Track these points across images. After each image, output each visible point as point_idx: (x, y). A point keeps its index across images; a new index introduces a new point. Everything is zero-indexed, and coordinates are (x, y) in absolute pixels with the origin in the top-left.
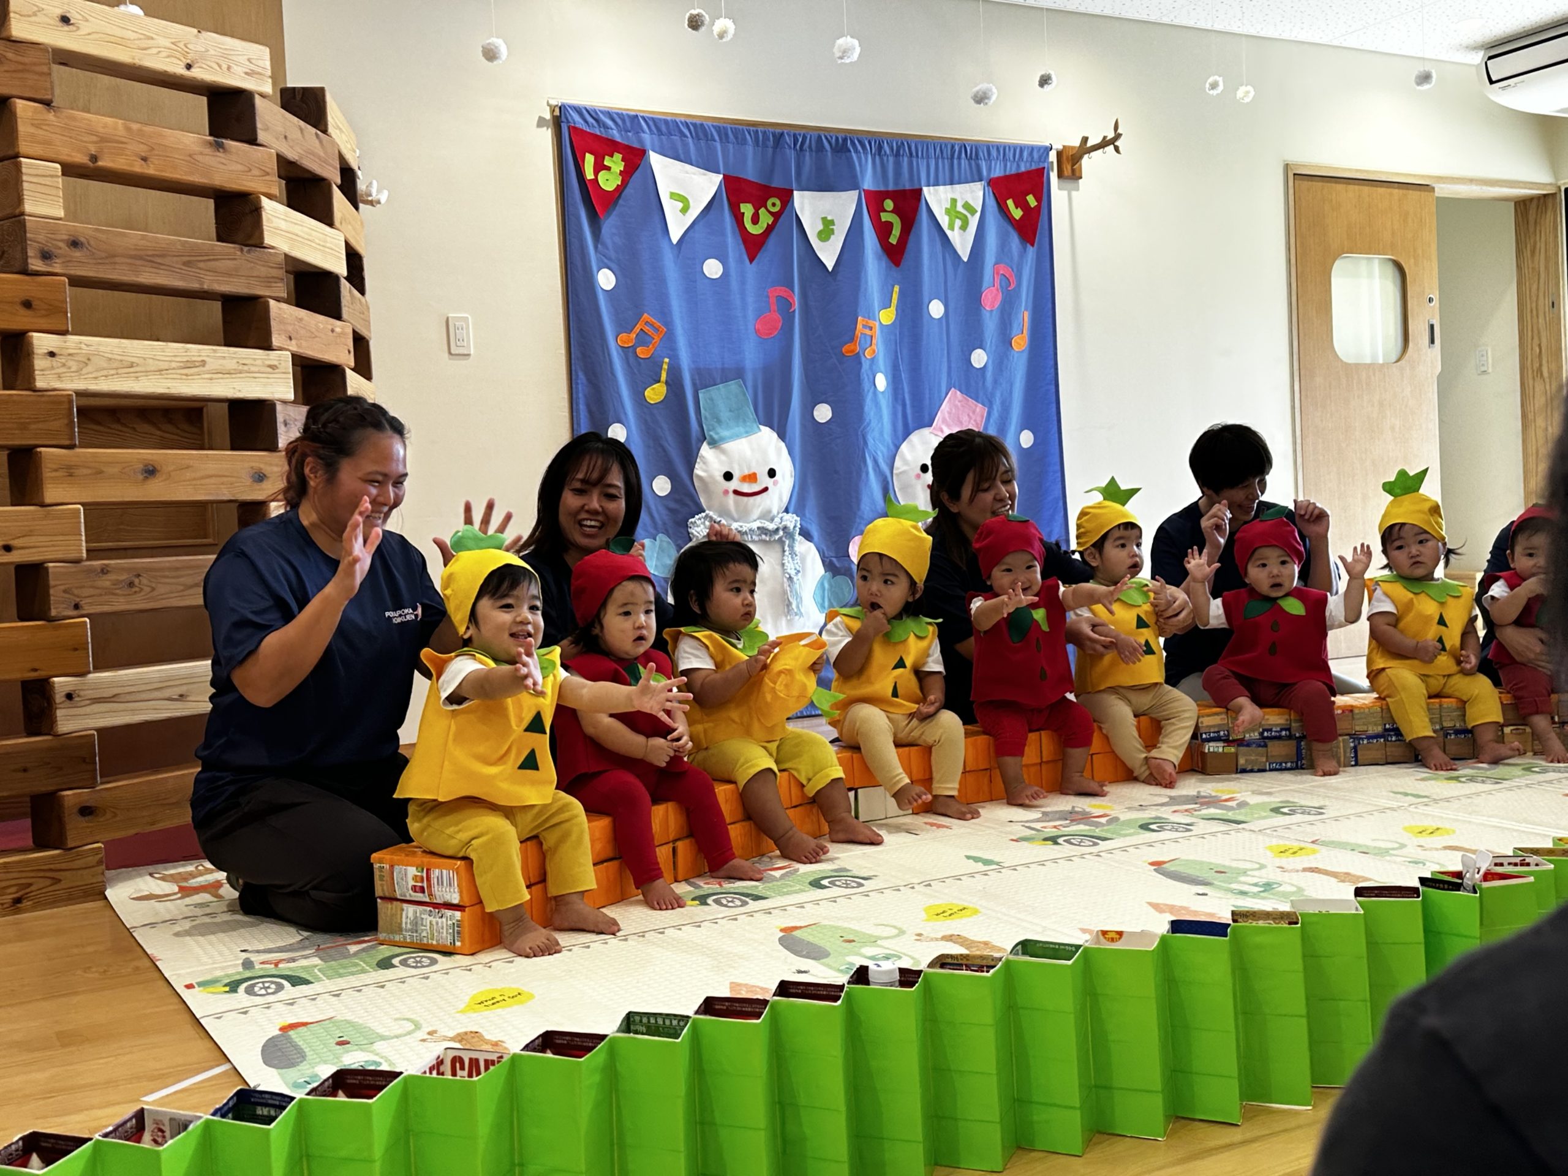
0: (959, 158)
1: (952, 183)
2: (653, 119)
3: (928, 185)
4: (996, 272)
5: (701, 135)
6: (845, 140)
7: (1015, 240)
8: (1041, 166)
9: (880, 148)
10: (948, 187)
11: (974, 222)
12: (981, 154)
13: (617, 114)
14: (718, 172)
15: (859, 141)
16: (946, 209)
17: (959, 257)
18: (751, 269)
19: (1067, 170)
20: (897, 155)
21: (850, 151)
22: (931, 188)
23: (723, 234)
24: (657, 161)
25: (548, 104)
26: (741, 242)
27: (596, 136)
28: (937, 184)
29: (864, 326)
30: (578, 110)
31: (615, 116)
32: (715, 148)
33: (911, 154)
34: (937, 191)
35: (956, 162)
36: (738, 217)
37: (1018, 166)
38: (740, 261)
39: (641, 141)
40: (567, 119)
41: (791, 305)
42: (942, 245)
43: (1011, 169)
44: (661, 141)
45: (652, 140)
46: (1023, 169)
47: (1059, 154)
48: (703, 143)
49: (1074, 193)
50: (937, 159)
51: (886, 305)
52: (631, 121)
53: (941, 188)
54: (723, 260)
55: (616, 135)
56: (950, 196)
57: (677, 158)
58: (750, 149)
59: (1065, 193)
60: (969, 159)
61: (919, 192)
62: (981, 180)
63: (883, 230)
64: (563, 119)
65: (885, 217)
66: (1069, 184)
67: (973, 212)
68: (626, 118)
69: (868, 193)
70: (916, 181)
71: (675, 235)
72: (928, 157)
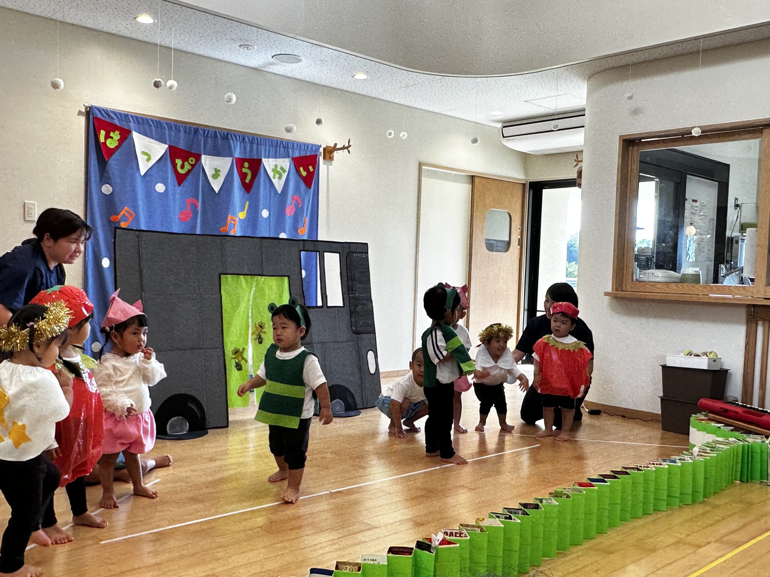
0: (280, 146)
1: (276, 158)
2: (136, 117)
3: (265, 158)
4: (293, 199)
5: (159, 126)
6: (227, 134)
7: (303, 186)
8: (316, 154)
9: (244, 139)
10: (274, 159)
11: (285, 176)
12: (290, 147)
13: (119, 113)
14: (165, 143)
15: (235, 136)
16: (273, 169)
17: (277, 191)
18: (178, 189)
19: (327, 156)
20: (252, 143)
21: (229, 139)
22: (266, 159)
23: (166, 172)
24: (136, 136)
25: (84, 105)
26: (175, 177)
27: (106, 122)
28: (269, 157)
29: (231, 219)
30: (98, 109)
31: (117, 114)
32: (165, 133)
33: (258, 144)
34: (268, 160)
35: (278, 148)
36: (174, 165)
37: (306, 153)
38: (175, 186)
39: (129, 126)
40: (93, 113)
41: (196, 207)
42: (270, 185)
43: (303, 154)
44: (139, 127)
45: (135, 127)
46: (308, 154)
47: (324, 149)
48: (159, 130)
49: (330, 167)
50: (269, 146)
51: (242, 210)
52: (125, 116)
53: (271, 160)
54: (166, 184)
55: (117, 122)
56: (275, 163)
57: (146, 135)
58: (182, 134)
59: (326, 166)
60: (284, 147)
61: (260, 161)
62: (289, 157)
63: (243, 176)
64: (91, 113)
65: (244, 170)
66: (328, 163)
67: (284, 171)
68: (123, 116)
69: (236, 159)
70: (259, 155)
71: (143, 171)
72: (266, 145)
